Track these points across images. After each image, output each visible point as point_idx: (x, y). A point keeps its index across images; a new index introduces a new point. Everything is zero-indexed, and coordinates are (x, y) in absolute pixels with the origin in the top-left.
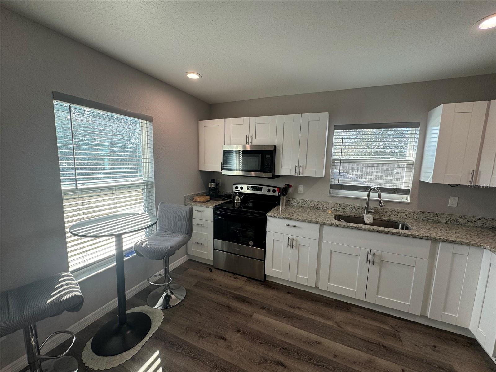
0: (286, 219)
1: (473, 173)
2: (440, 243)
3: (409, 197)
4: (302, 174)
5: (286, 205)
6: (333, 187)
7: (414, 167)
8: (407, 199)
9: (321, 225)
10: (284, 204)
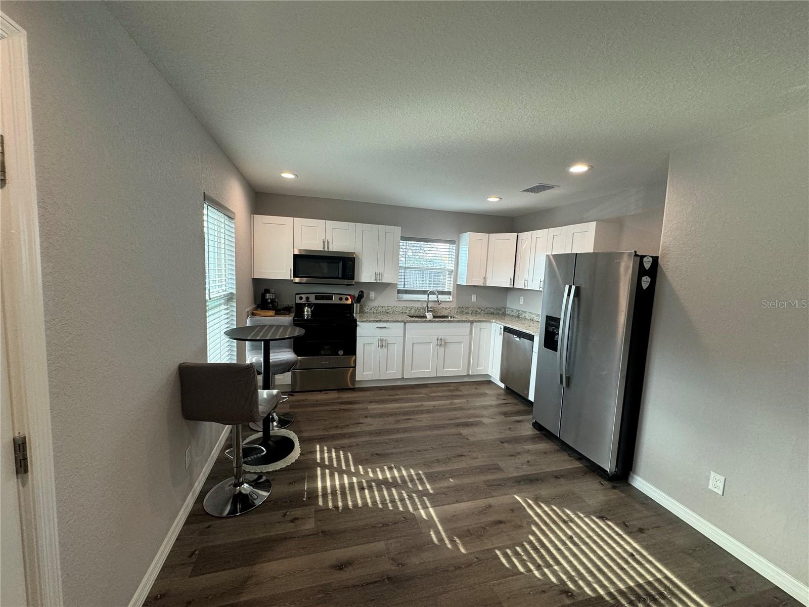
0: (377, 322)
1: (484, 278)
2: (474, 323)
3: (451, 297)
4: (381, 280)
5: (360, 312)
6: (399, 292)
7: (453, 274)
8: (449, 298)
9: (405, 323)
10: (358, 312)
